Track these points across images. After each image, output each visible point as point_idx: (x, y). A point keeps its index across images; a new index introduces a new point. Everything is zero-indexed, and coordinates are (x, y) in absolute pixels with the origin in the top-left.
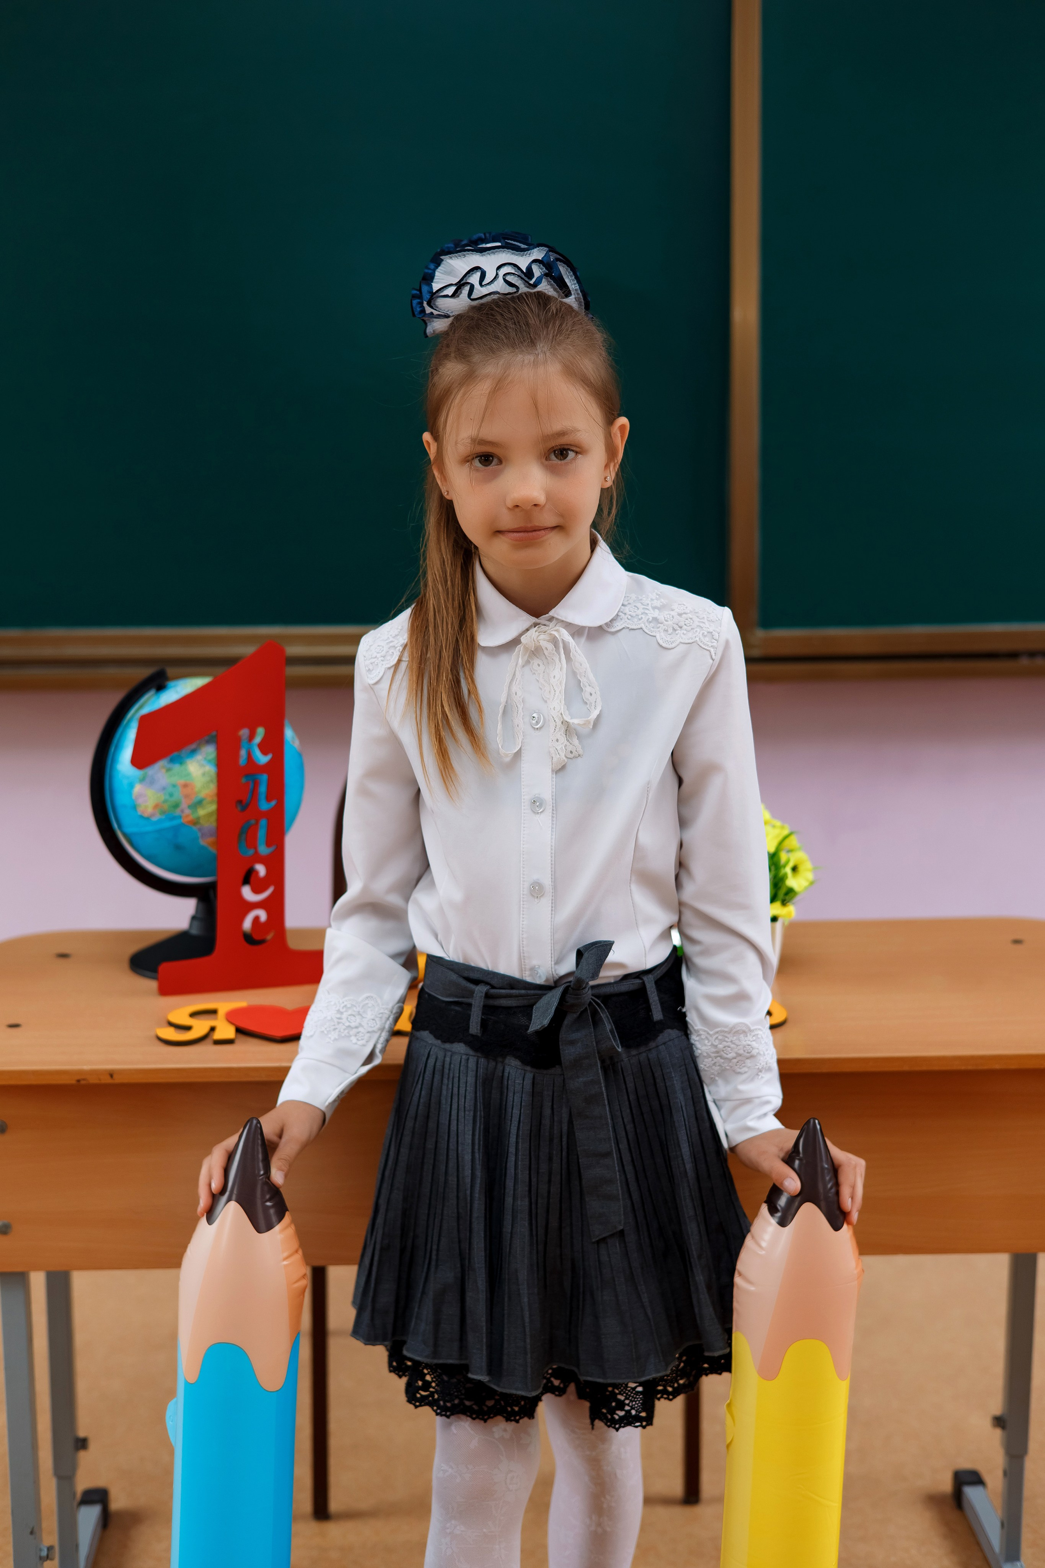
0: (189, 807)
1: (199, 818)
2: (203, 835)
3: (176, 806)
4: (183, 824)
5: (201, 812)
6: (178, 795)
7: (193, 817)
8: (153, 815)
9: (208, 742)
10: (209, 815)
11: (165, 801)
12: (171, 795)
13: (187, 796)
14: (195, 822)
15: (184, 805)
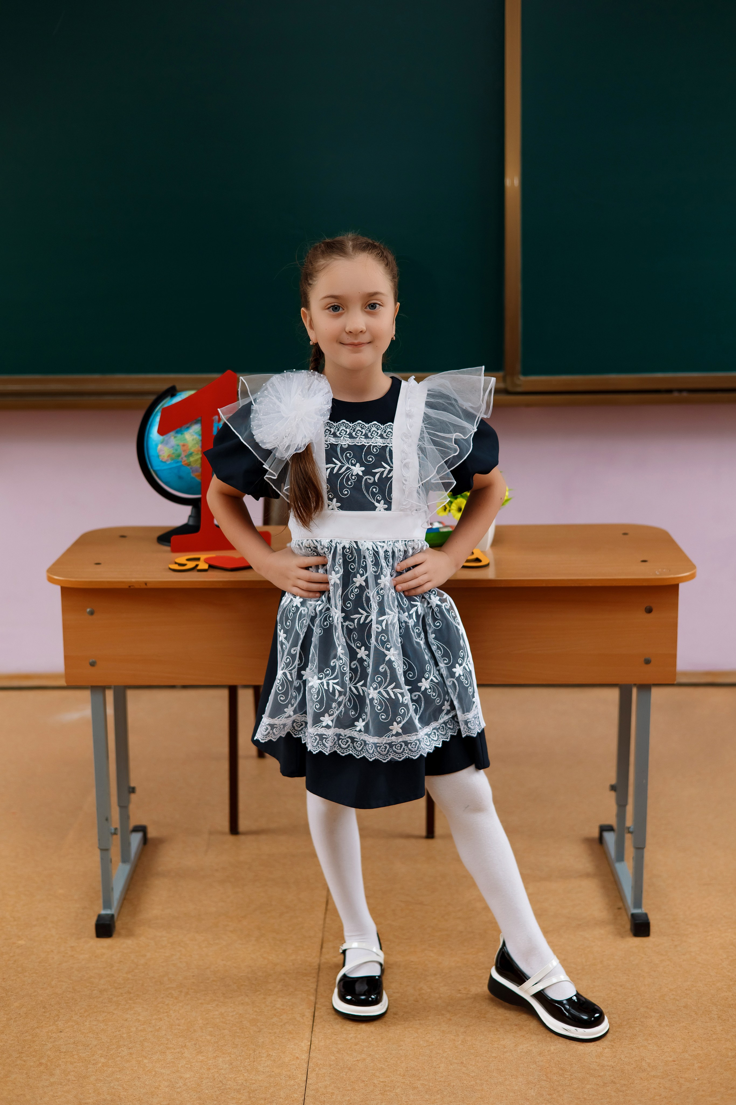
0: (186, 456)
1: (190, 462)
2: (193, 471)
3: (179, 456)
4: (182, 465)
5: (192, 459)
6: (180, 450)
7: (187, 462)
8: (167, 460)
9: (196, 423)
10: (196, 461)
11: (173, 453)
12: (176, 450)
13: (184, 451)
14: (188, 465)
15: (183, 456)
